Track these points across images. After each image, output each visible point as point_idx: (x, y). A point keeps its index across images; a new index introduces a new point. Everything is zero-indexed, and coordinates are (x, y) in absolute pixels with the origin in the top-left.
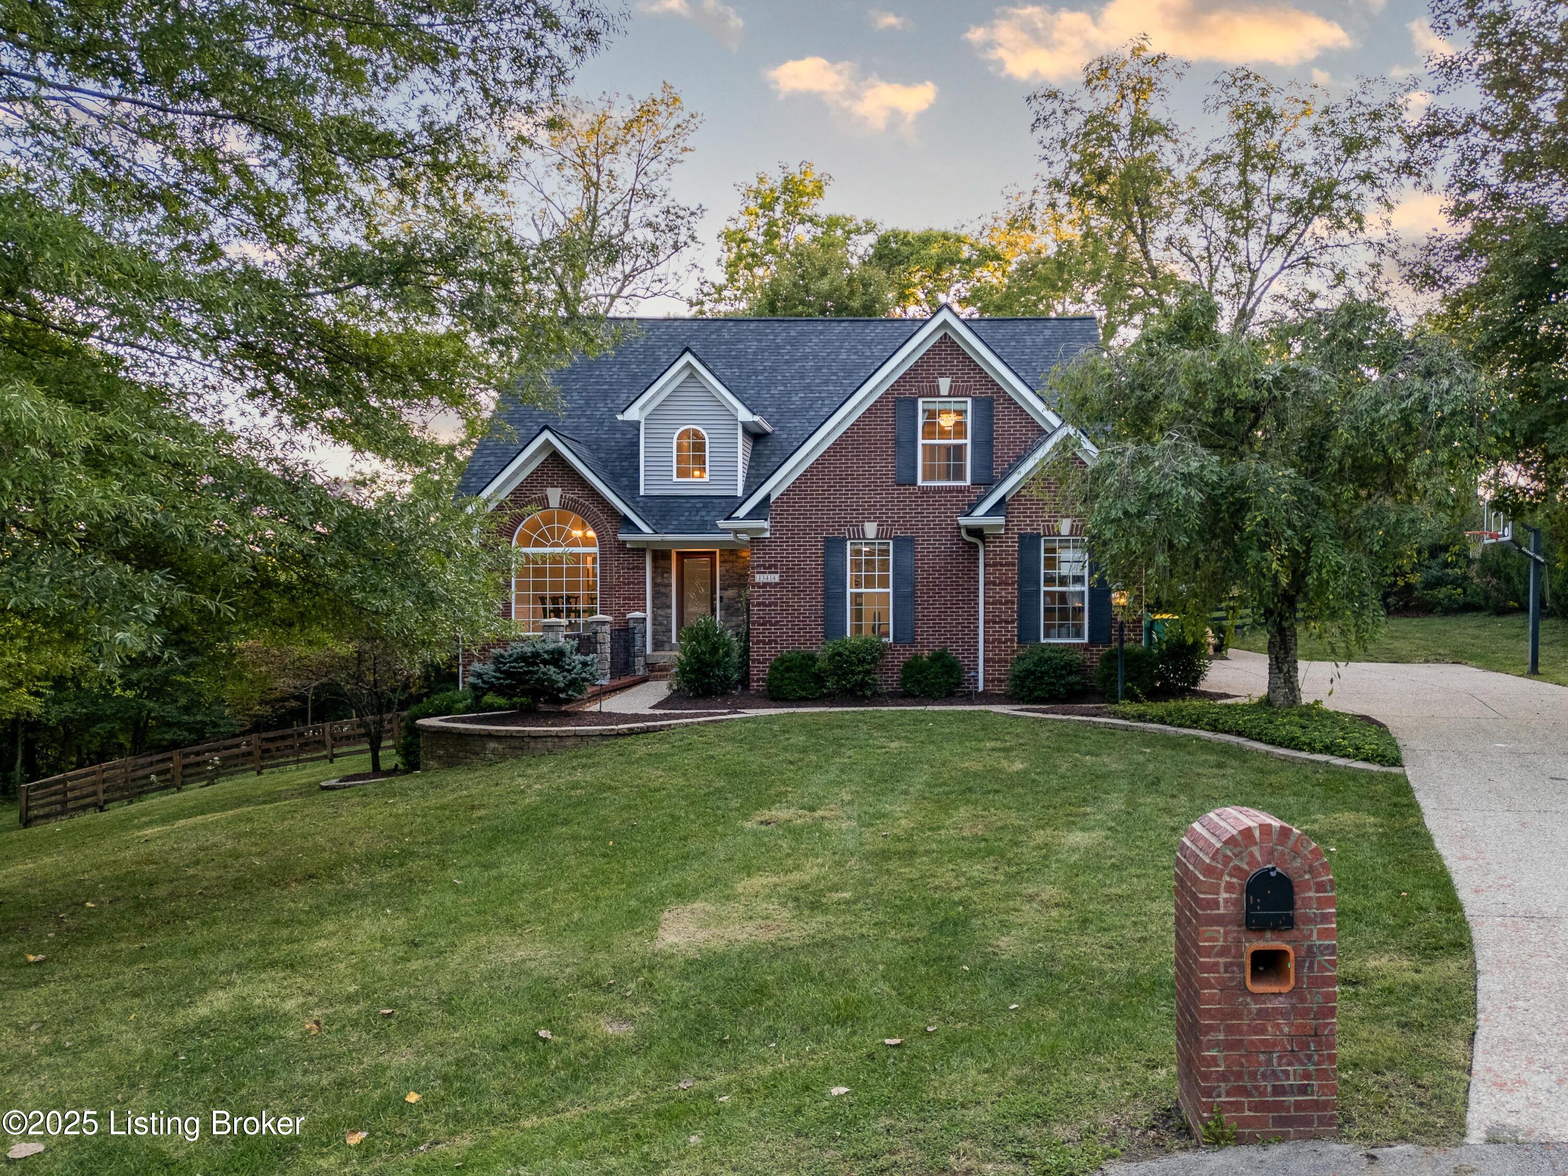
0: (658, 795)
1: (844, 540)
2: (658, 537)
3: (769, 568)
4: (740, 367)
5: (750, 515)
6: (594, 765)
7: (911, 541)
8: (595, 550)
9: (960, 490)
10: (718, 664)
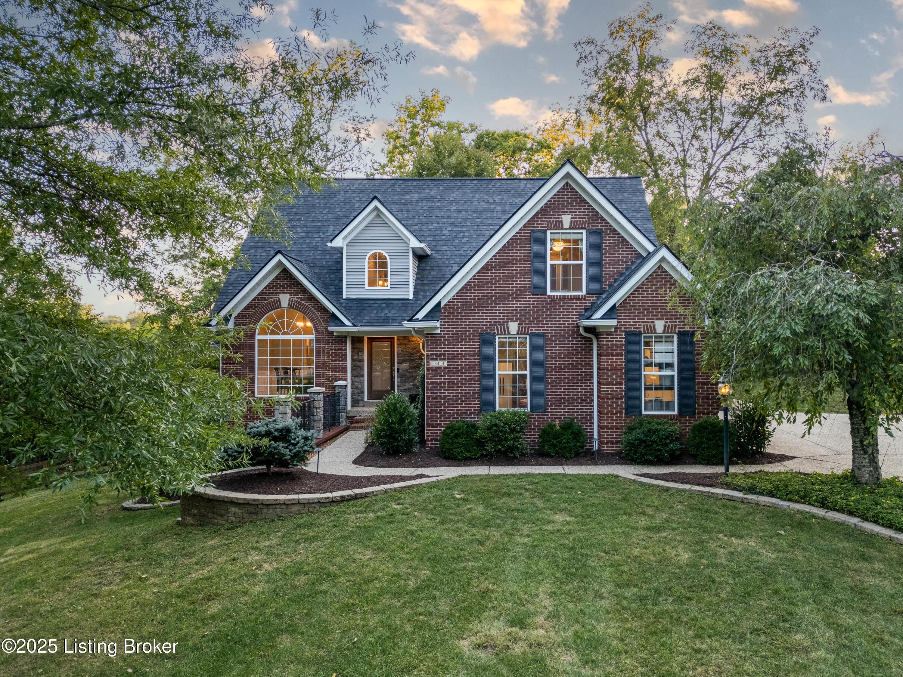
1: (494, 335)
2: (356, 329)
3: (440, 356)
5: (427, 318)
7: (543, 335)
8: (313, 337)
9: (578, 298)
10: (405, 431)
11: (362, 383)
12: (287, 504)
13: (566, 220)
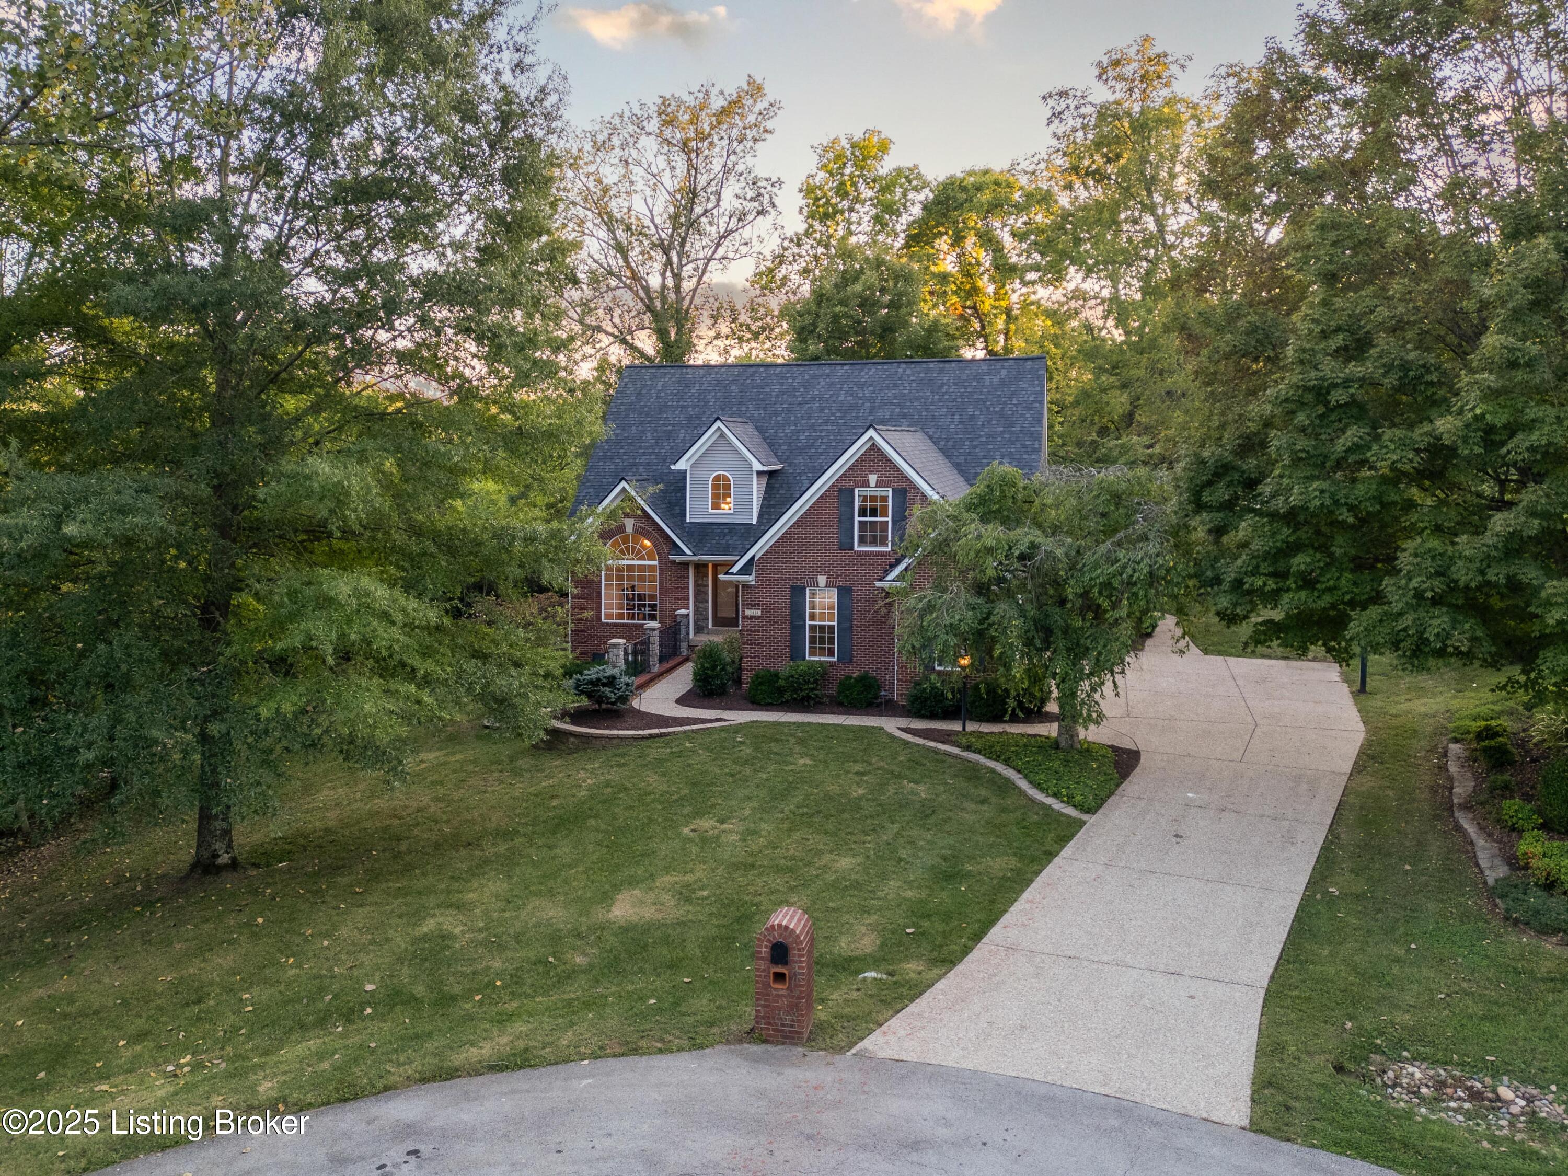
0: (649, 799)
1: (804, 588)
2: (696, 558)
3: (755, 606)
4: (765, 409)
5: (740, 573)
6: (624, 765)
7: (850, 589)
8: (656, 563)
9: (883, 554)
10: (717, 676)
11: (706, 609)
12: (610, 738)
13: (873, 479)
